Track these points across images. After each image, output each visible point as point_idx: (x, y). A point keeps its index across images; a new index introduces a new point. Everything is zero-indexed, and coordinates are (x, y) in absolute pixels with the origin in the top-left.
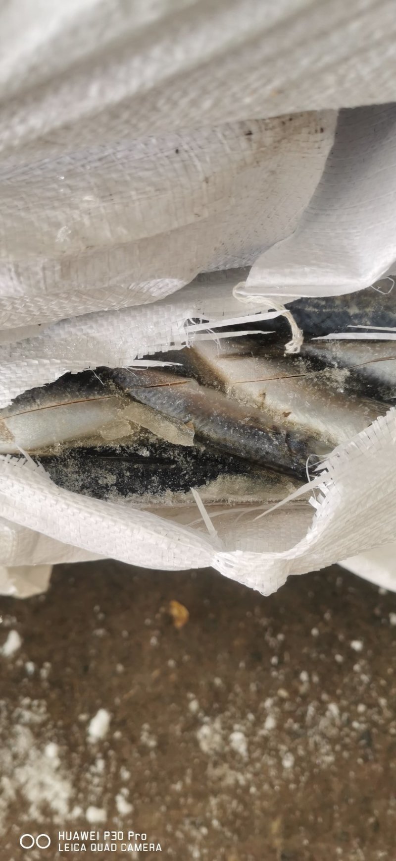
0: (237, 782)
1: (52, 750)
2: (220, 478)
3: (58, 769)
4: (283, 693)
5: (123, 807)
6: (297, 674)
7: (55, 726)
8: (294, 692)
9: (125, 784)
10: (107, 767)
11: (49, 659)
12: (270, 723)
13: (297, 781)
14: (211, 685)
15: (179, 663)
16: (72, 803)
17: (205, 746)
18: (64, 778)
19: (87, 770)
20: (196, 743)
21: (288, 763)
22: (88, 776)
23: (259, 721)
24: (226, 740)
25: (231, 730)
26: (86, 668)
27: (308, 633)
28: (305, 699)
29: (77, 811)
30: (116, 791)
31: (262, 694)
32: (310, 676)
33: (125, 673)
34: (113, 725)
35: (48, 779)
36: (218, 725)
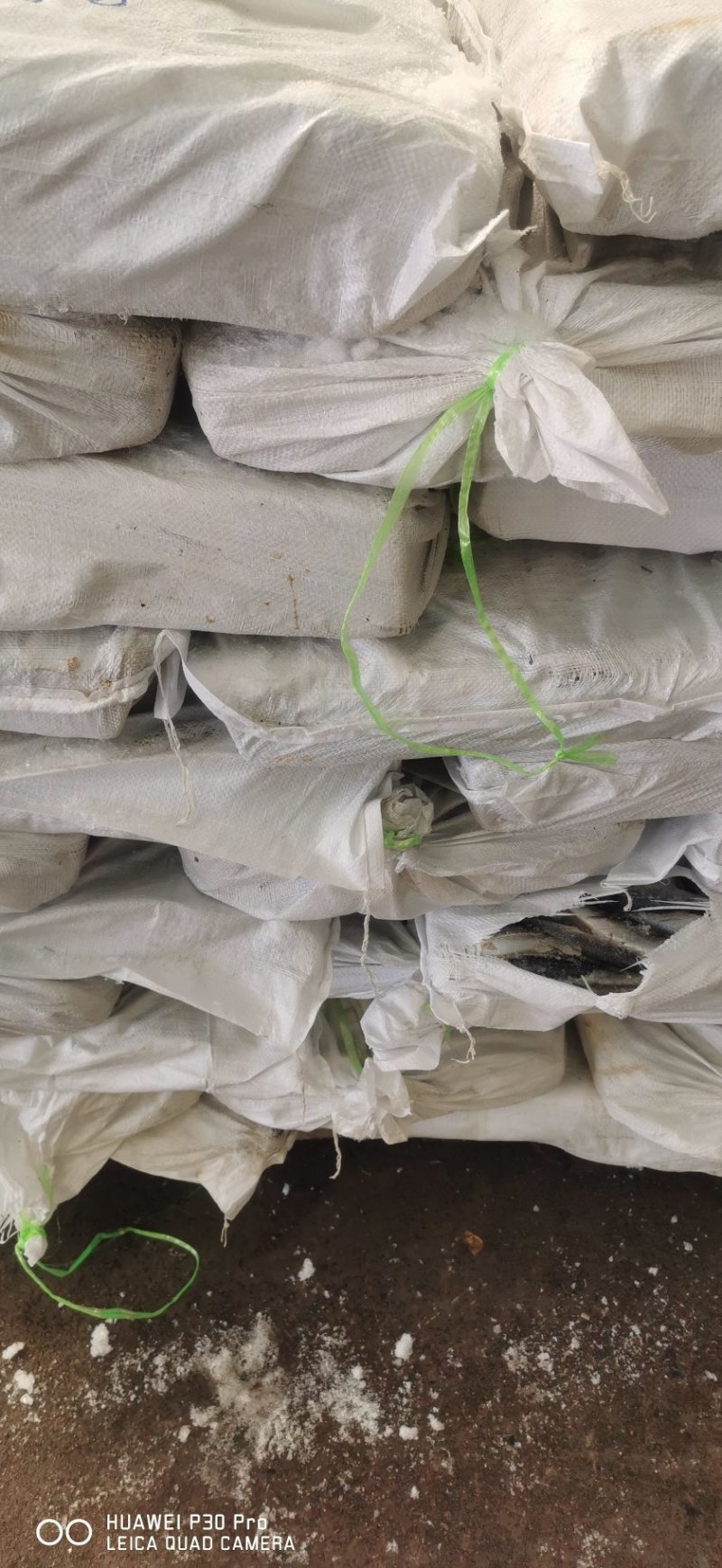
0: (546, 1398)
1: (357, 1372)
2: (594, 972)
3: (364, 1392)
4: (585, 1316)
5: (435, 1424)
6: (598, 1299)
7: (357, 1351)
8: (596, 1317)
9: (435, 1403)
10: (414, 1388)
11: (345, 1287)
12: (575, 1344)
13: (606, 1397)
14: (514, 1311)
15: (478, 1290)
16: (382, 1423)
17: (511, 1366)
18: (372, 1399)
19: (396, 1391)
20: (504, 1364)
21: (596, 1381)
22: (397, 1397)
23: (564, 1343)
24: (532, 1361)
25: (537, 1351)
26: (383, 1296)
27: (605, 1260)
28: (607, 1322)
29: (389, 1431)
30: (426, 1411)
31: (564, 1319)
32: (610, 1301)
33: (425, 1300)
34: (416, 1348)
35: (356, 1400)
36: (523, 1347)
